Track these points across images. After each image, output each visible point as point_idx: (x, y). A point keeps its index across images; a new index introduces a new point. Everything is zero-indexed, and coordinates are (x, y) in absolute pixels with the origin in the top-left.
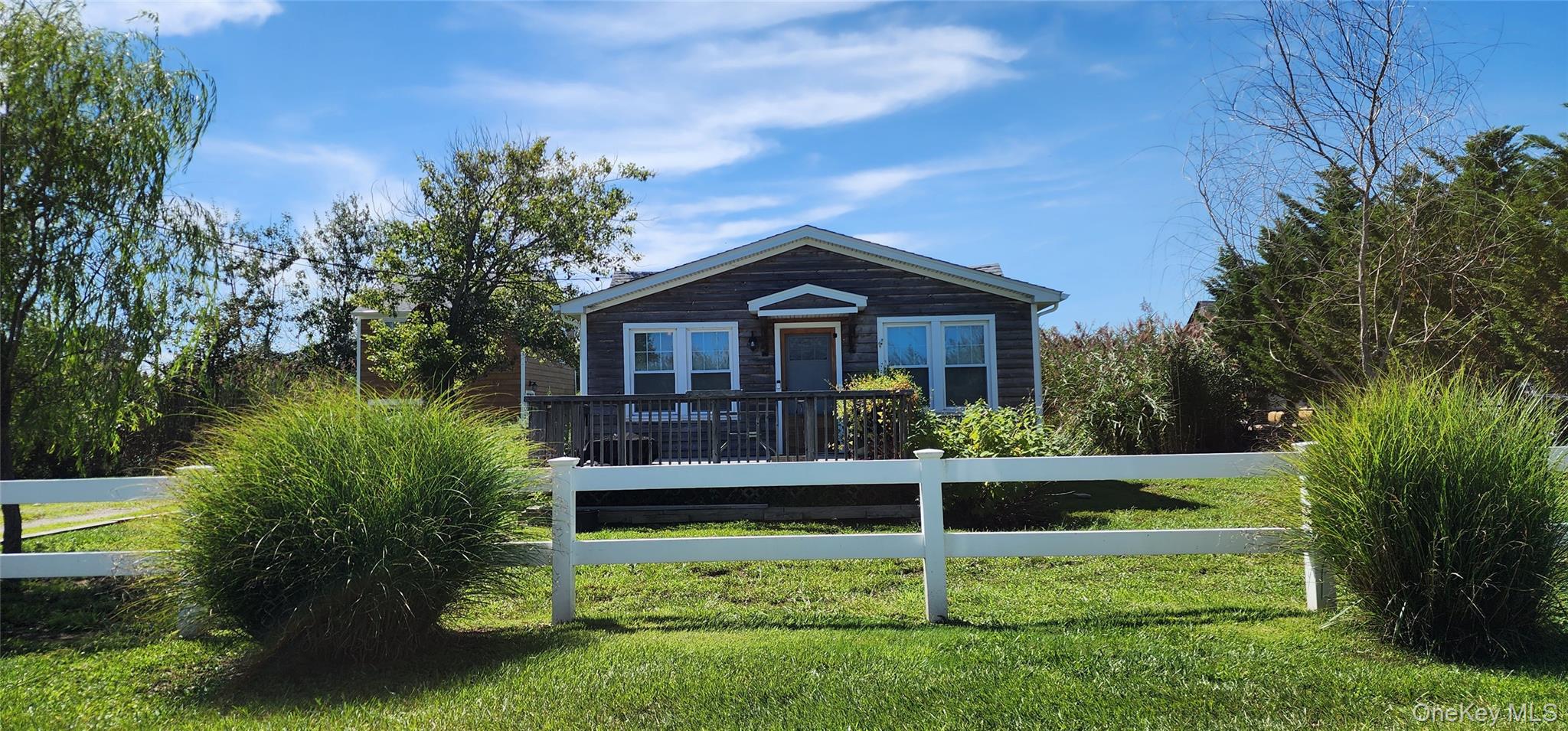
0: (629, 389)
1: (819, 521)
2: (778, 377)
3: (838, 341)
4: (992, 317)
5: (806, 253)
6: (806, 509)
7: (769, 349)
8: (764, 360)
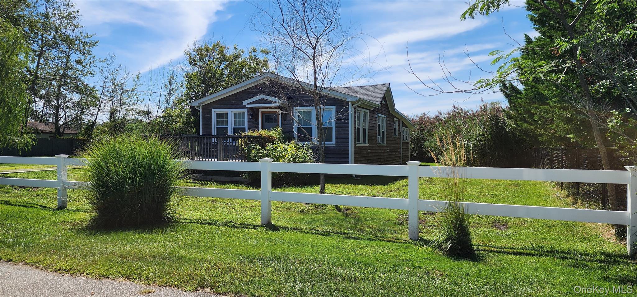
0: (214, 133)
1: (217, 182)
2: (260, 129)
4: (334, 107)
6: (213, 177)
7: (257, 119)
8: (256, 123)
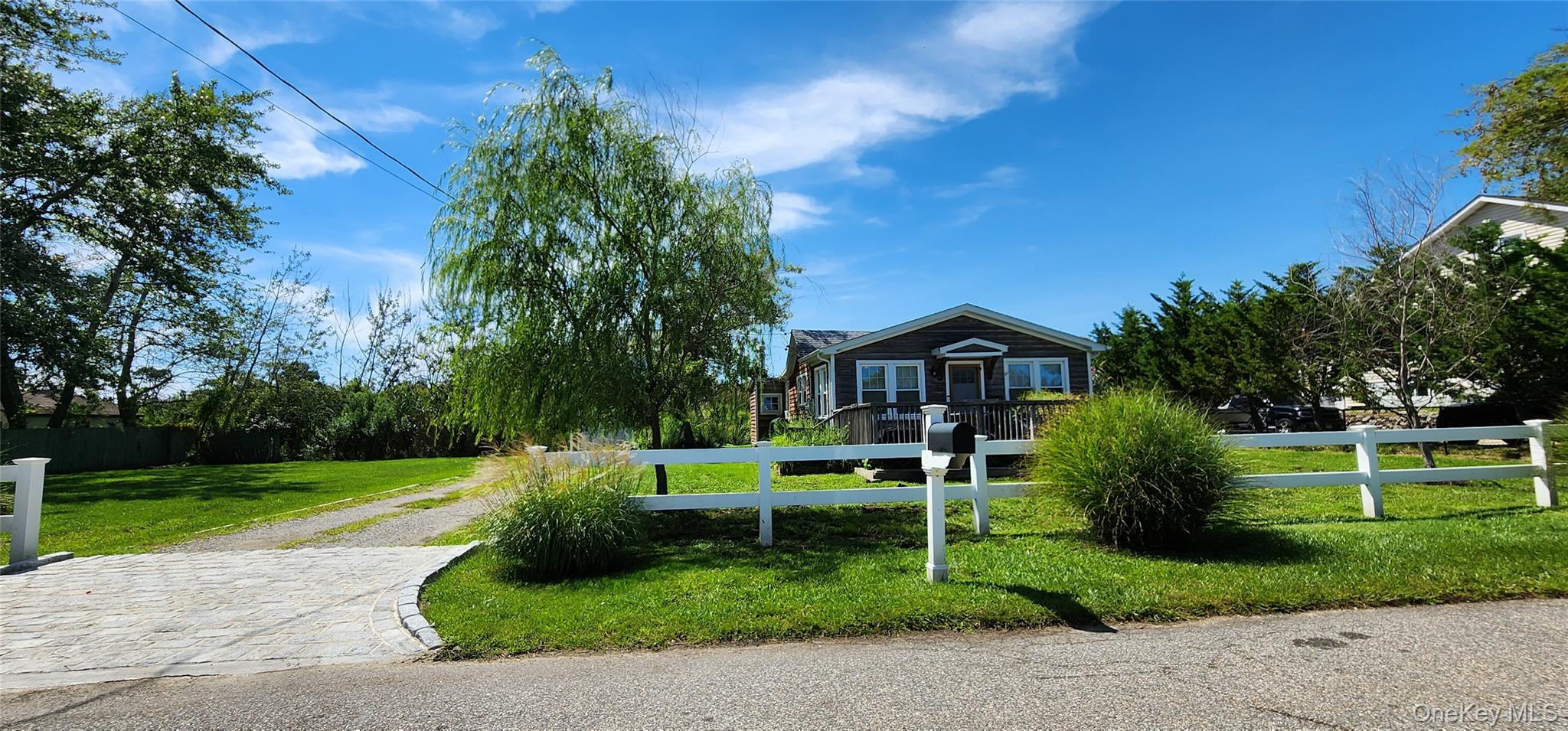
2: (948, 394)
3: (982, 372)
4: (1066, 359)
5: (962, 319)
7: (942, 377)
8: (939, 383)
